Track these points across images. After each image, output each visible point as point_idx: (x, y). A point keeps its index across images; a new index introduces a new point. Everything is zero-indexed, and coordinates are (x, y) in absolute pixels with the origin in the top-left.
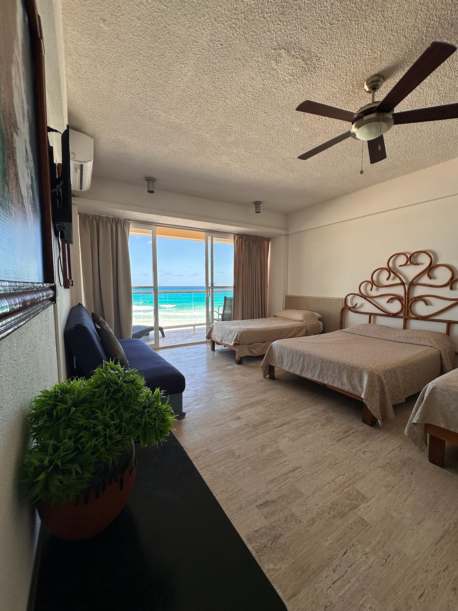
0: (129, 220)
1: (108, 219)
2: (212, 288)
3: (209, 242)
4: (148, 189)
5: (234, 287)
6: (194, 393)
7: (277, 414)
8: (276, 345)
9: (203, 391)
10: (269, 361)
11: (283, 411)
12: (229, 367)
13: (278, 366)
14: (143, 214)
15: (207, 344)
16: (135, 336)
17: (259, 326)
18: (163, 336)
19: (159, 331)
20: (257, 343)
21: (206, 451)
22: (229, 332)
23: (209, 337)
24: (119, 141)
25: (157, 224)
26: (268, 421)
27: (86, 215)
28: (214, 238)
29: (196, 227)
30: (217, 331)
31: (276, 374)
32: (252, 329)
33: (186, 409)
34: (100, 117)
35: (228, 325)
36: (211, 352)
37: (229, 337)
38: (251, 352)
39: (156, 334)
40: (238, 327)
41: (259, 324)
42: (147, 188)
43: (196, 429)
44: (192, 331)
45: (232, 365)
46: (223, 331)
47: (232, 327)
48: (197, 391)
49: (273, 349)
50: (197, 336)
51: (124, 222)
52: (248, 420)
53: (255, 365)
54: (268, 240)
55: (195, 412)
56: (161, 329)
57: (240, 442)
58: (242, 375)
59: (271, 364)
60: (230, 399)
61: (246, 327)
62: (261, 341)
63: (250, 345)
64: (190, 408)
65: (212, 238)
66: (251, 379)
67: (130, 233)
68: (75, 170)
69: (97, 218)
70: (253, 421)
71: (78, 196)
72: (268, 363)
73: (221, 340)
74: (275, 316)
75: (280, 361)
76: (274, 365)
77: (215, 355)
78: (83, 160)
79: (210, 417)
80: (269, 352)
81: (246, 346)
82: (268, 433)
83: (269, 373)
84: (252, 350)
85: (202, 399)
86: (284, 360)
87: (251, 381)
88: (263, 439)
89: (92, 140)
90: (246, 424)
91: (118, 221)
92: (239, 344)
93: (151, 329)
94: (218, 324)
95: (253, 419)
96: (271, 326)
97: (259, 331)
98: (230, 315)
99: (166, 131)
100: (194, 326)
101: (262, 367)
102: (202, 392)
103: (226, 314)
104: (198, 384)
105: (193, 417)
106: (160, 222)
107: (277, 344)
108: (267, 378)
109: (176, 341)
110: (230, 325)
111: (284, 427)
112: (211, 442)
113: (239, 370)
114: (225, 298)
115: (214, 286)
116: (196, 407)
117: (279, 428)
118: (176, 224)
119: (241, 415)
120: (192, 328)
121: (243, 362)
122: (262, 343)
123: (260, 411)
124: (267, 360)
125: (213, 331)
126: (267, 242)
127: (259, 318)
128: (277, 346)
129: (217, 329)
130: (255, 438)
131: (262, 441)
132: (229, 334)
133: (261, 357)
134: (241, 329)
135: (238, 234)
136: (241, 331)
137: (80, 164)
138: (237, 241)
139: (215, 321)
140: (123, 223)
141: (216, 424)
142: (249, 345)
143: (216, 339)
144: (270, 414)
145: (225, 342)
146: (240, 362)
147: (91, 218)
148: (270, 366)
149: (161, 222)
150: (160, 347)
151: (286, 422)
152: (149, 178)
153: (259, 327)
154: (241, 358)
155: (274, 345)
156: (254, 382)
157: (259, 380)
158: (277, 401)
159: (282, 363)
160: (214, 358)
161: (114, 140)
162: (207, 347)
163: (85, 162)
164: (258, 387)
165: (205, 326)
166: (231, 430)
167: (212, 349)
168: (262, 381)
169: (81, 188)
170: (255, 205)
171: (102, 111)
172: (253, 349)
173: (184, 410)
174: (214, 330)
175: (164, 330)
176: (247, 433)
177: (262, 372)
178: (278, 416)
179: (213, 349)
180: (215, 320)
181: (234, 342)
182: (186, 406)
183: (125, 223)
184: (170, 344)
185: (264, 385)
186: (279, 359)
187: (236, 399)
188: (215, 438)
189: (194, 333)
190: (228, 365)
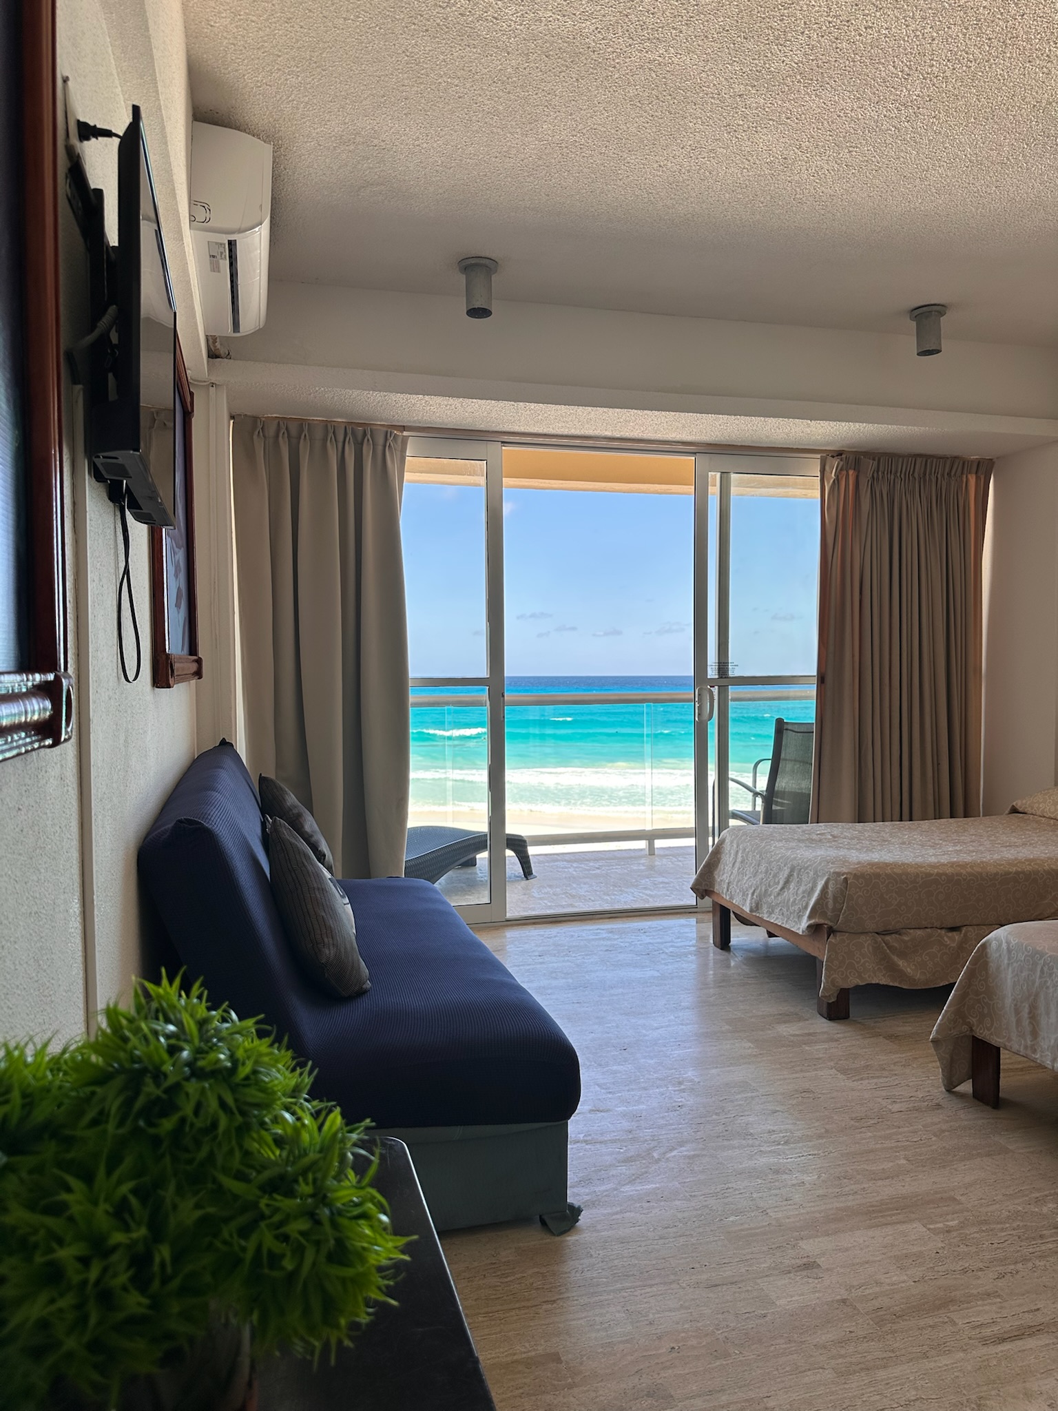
0: (404, 428)
1: (329, 428)
2: (723, 682)
3: (714, 492)
4: (468, 301)
5: (822, 679)
6: (626, 1124)
7: (1001, 1276)
8: (1004, 946)
9: (662, 1122)
10: (974, 1021)
11: (1030, 1265)
12: (785, 1030)
13: (1015, 1047)
14: (451, 400)
15: (700, 916)
16: (415, 869)
17: (931, 852)
18: (527, 872)
19: (509, 853)
20: (919, 932)
21: (648, 1395)
22: (790, 875)
23: (703, 887)
24: (358, 139)
25: (506, 438)
26: (952, 1301)
27: (255, 419)
28: (733, 476)
29: (659, 436)
30: (737, 865)
31: (1006, 1082)
32: (895, 865)
33: (582, 1190)
34: (292, 63)
35: (787, 840)
36: (713, 952)
37: (789, 894)
38: (892, 969)
39: (497, 864)
40: (832, 853)
41: (933, 846)
42: (465, 298)
43: (619, 1286)
44: (641, 857)
45: (800, 1019)
46: (763, 868)
47: (806, 854)
48: (636, 1117)
49: (992, 966)
50: (661, 879)
51: (386, 439)
52: (855, 1283)
53: (908, 1029)
54: (984, 468)
55: (621, 1212)
56: (518, 844)
57: (806, 1380)
58: (844, 1071)
59: (983, 1033)
60: (777, 1172)
61: (866, 857)
62: (937, 924)
63: (888, 938)
64: (603, 1188)
65: (725, 475)
66: (884, 1093)
67: (407, 476)
68: (211, 263)
69: (294, 432)
70: (877, 1289)
71: (228, 356)
72: (965, 1028)
73: (757, 907)
74: (1014, 811)
75: (1026, 1022)
76: (995, 1040)
77: (728, 966)
78: (236, 226)
79: (682, 1240)
80: (971, 974)
81: (866, 942)
82: (945, 1361)
83: (974, 1075)
84: (895, 958)
85: (656, 1155)
86: (1043, 1021)
87: (884, 1103)
88: (919, 1383)
89: (269, 148)
90: (844, 1301)
91: (365, 434)
92: (831, 931)
93: (478, 842)
94: (745, 834)
95: (878, 1283)
96: (987, 857)
97: (929, 875)
98: (801, 798)
99: (526, 72)
100: (651, 836)
101: (935, 1041)
102: (661, 1127)
103: (783, 794)
104: (645, 1089)
105: (610, 1233)
106: (517, 429)
107: (1008, 943)
108: (961, 1096)
109: (573, 896)
110: (793, 844)
111: (1031, 1343)
112: (674, 1355)
113: (834, 1044)
114: (781, 726)
115: (731, 674)
116: (628, 1189)
117: (1006, 1347)
118: (578, 432)
119: (823, 1254)
120: (642, 844)
121: (853, 1010)
122: (943, 932)
123: (915, 1249)
124: (960, 1014)
125: (721, 866)
126: (978, 478)
127: (937, 816)
128: (1009, 951)
129: (739, 859)
130: (881, 1374)
131: (912, 1394)
132: (787, 882)
133: (934, 996)
134: (845, 861)
135: (839, 454)
136: (844, 870)
137: (224, 239)
138: (837, 481)
139: (733, 822)
140: (380, 440)
141: (705, 1277)
142: (879, 939)
143: (731, 898)
144: (965, 1271)
145: (770, 913)
146: (837, 1010)
147: (271, 431)
148: (973, 1036)
149: (522, 429)
150: (509, 915)
151: (1040, 1318)
152: (473, 261)
153: (933, 860)
154: (844, 994)
155: (994, 945)
156: (896, 1107)
157: (923, 1099)
158: (1005, 1214)
159: (1035, 1034)
160: (723, 982)
161: (341, 136)
162: (698, 931)
163: (240, 231)
164: (915, 1132)
165: (691, 842)
166: (769, 1317)
167: (718, 939)
168: (938, 1106)
169: (236, 325)
170: (914, 324)
171: (297, 41)
172: (902, 955)
173: (574, 1196)
174: (727, 859)
175: (532, 850)
176: (842, 1342)
177: (938, 1064)
178: (1000, 1283)
179: (724, 942)
180: (735, 816)
181: (810, 917)
182: (585, 1181)
183: (390, 440)
184: (550, 907)
185: (944, 1127)
186: (1017, 1012)
187: (807, 1178)
188: (694, 1342)
189: (652, 868)
190: (785, 1018)
